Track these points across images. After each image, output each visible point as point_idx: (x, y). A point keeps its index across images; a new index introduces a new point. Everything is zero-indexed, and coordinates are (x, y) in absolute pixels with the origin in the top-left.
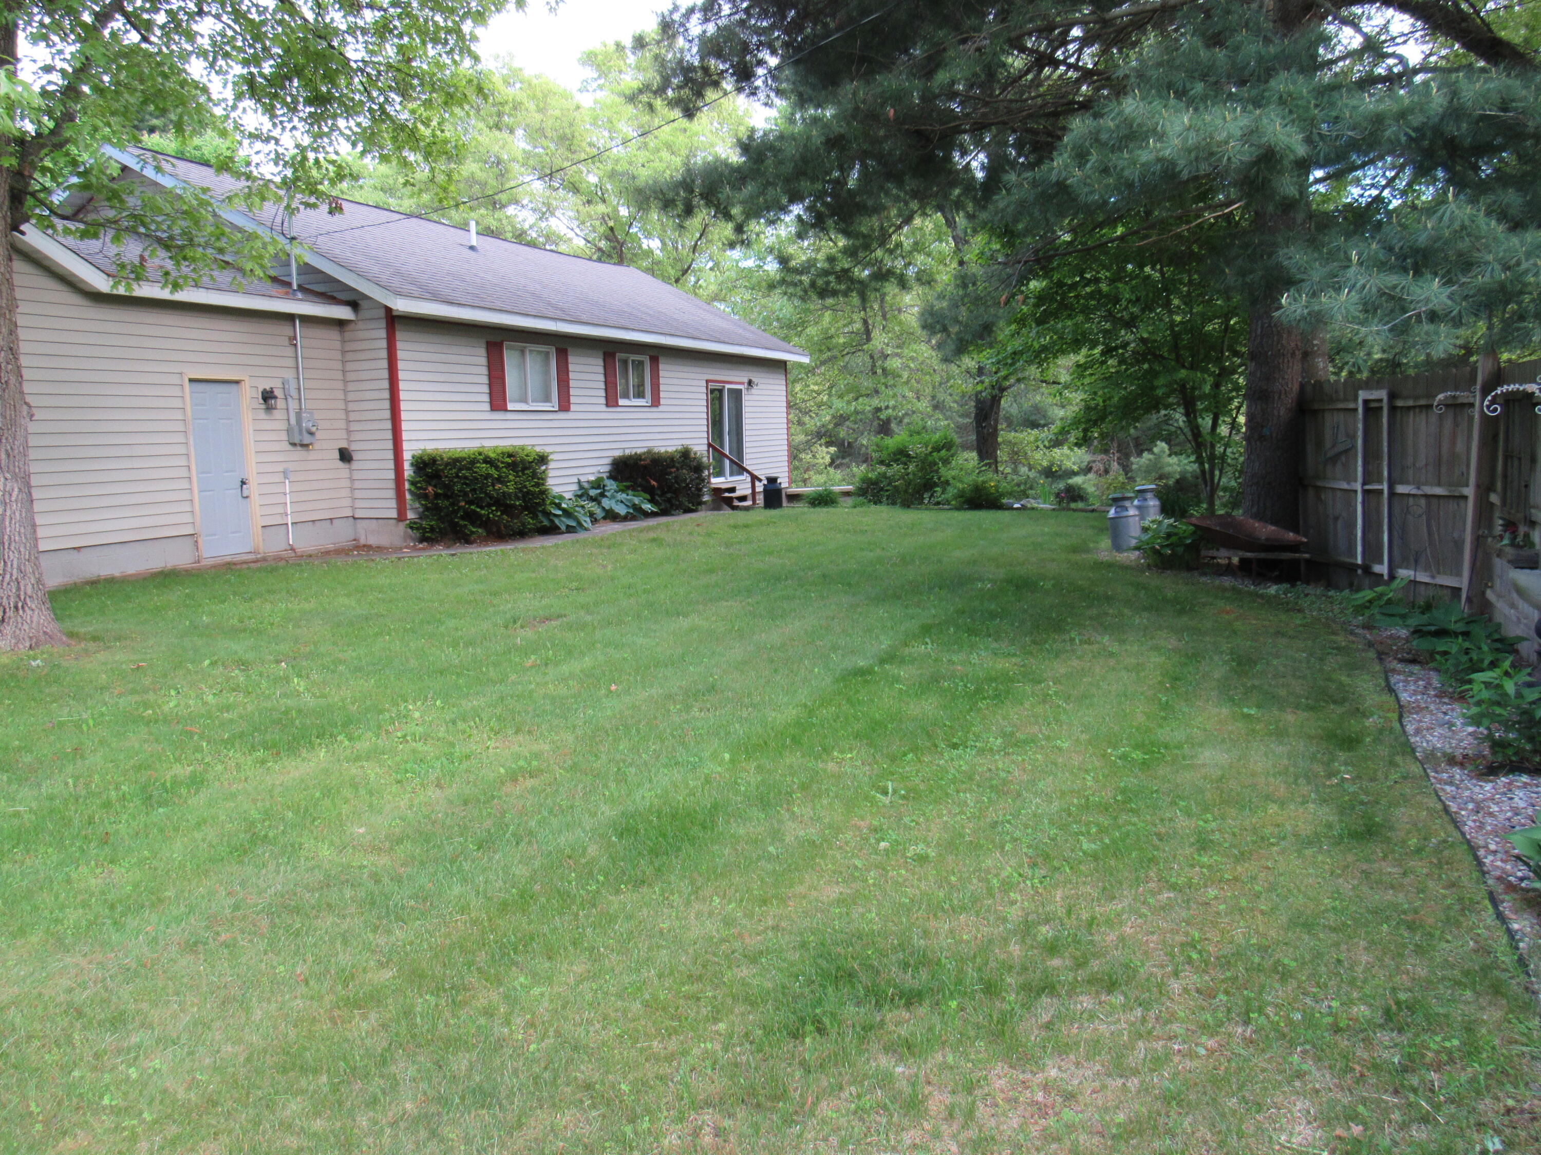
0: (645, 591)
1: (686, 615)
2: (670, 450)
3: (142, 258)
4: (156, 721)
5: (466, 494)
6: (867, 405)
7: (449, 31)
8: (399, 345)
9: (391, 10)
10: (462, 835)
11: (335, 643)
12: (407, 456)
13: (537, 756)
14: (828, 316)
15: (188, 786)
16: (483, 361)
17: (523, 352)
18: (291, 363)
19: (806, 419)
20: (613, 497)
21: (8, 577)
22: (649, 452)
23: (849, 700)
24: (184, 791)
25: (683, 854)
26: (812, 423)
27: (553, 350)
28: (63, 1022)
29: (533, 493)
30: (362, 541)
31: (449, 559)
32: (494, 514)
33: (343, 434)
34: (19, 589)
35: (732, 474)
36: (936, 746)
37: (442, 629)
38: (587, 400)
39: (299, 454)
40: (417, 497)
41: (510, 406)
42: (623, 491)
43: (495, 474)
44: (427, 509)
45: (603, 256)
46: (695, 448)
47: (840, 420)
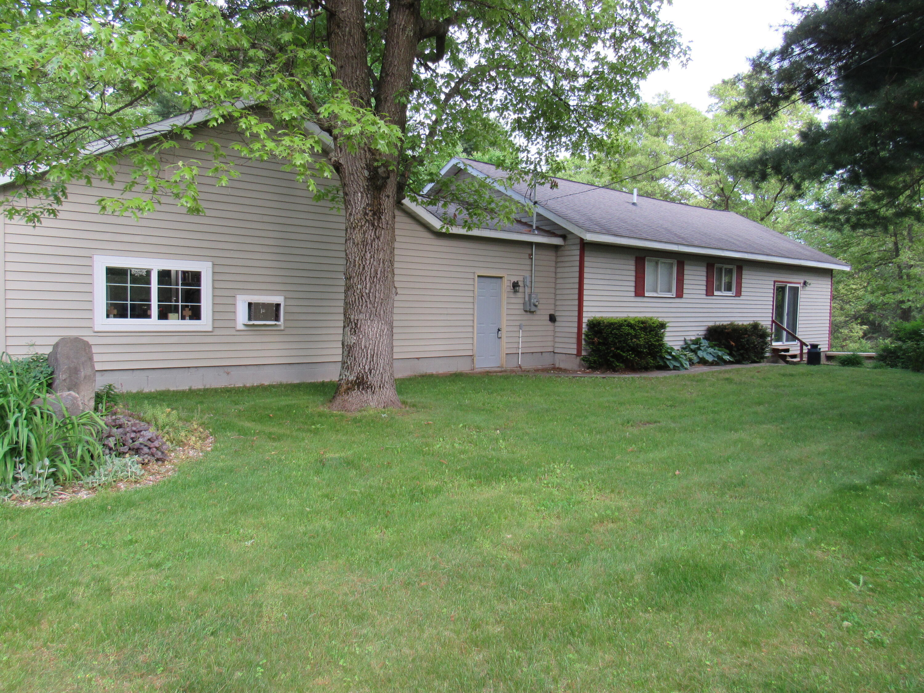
0: (713, 412)
1: (736, 431)
2: (745, 323)
3: (455, 215)
4: (429, 454)
5: (615, 344)
6: (891, 299)
7: (623, 85)
8: (586, 259)
9: (594, 77)
10: (562, 551)
11: (527, 423)
12: (585, 320)
13: (619, 509)
14: (866, 240)
15: (433, 493)
16: (633, 268)
17: (657, 263)
18: (529, 268)
19: (847, 306)
20: (705, 350)
21: (378, 371)
22: (732, 324)
23: (841, 508)
24: (430, 495)
25: (694, 595)
26: (851, 309)
27: (675, 262)
28: (337, 612)
29: (655, 345)
30: (557, 366)
31: (601, 380)
32: (631, 356)
33: (552, 307)
34: (382, 378)
35: (787, 341)
36: (906, 554)
37: (586, 421)
38: (694, 292)
39: (529, 316)
40: (588, 343)
41: (646, 294)
42: (712, 347)
43: (632, 331)
44: (593, 350)
45: (716, 206)
46: (762, 323)
47: (871, 307)
